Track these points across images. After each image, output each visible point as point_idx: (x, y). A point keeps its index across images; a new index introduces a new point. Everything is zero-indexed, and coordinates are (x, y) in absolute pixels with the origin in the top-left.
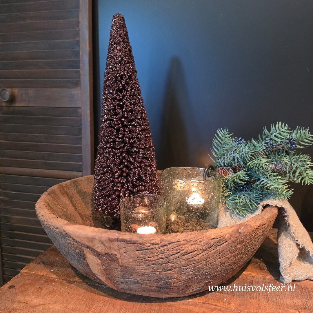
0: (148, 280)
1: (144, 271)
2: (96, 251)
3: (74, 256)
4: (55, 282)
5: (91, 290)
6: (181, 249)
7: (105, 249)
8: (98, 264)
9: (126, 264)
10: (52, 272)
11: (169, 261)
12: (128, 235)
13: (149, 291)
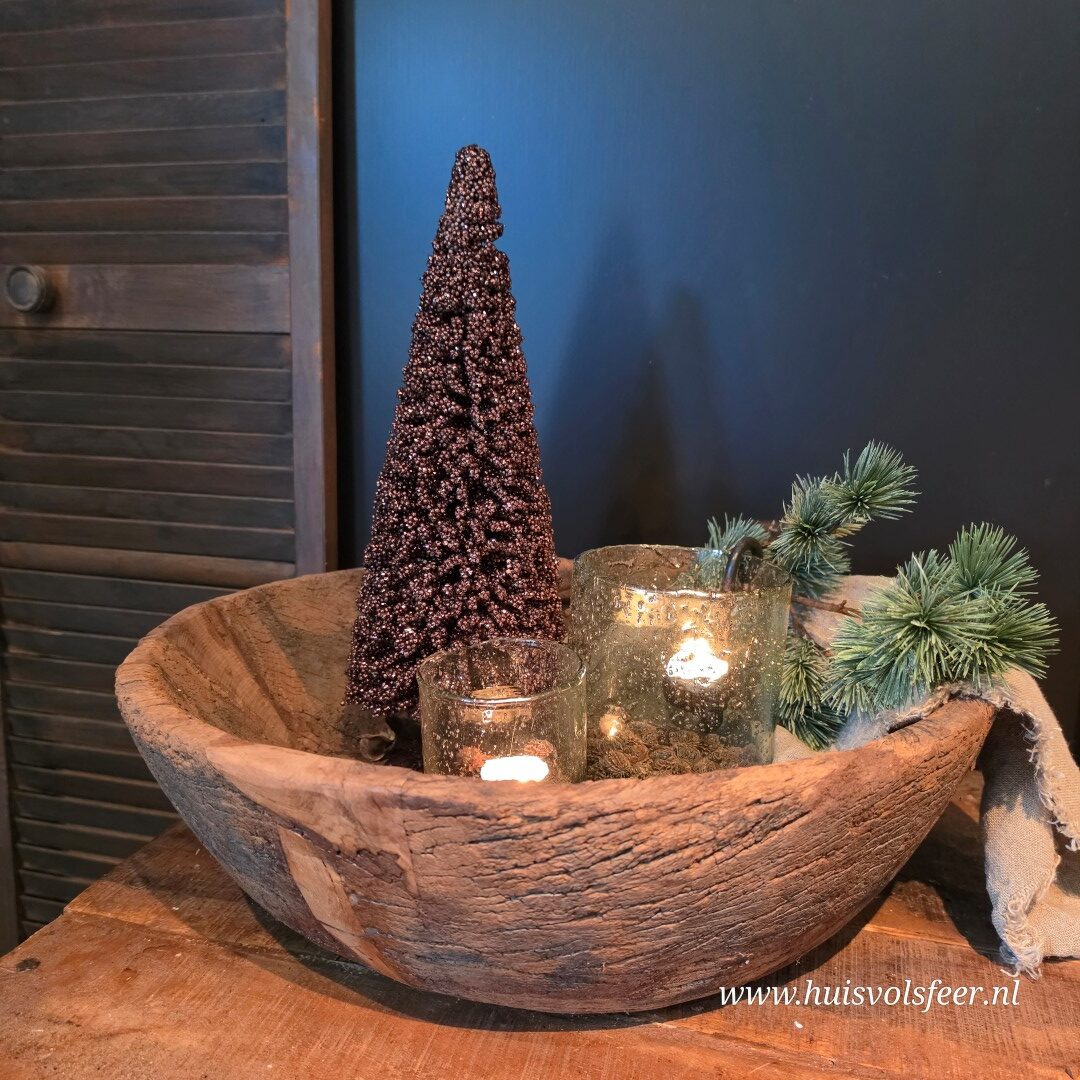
0: (515, 951)
1: (500, 917)
2: (325, 840)
3: (247, 856)
4: (183, 949)
5: (310, 980)
6: (635, 837)
7: (358, 833)
8: (333, 889)
9: (431, 889)
10: (175, 913)
11: (589, 882)
12: (439, 784)
13: (518, 988)
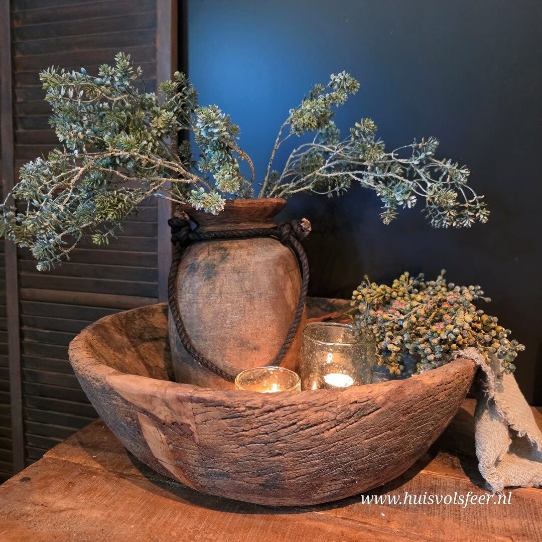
0: (245, 472)
1: (237, 455)
2: (158, 418)
3: (124, 427)
4: (97, 475)
5: (154, 489)
6: (297, 417)
7: (172, 415)
8: (162, 442)
9: (205, 441)
10: (94, 458)
11: (277, 438)
12: (209, 392)
13: (247, 491)
